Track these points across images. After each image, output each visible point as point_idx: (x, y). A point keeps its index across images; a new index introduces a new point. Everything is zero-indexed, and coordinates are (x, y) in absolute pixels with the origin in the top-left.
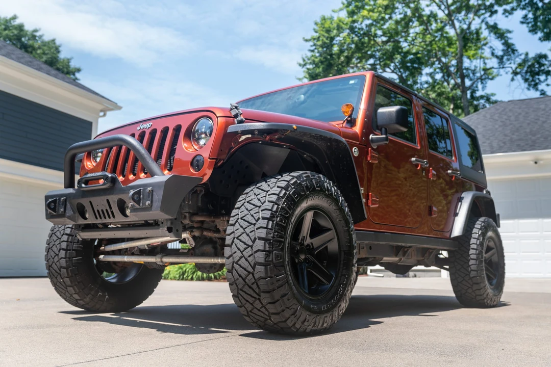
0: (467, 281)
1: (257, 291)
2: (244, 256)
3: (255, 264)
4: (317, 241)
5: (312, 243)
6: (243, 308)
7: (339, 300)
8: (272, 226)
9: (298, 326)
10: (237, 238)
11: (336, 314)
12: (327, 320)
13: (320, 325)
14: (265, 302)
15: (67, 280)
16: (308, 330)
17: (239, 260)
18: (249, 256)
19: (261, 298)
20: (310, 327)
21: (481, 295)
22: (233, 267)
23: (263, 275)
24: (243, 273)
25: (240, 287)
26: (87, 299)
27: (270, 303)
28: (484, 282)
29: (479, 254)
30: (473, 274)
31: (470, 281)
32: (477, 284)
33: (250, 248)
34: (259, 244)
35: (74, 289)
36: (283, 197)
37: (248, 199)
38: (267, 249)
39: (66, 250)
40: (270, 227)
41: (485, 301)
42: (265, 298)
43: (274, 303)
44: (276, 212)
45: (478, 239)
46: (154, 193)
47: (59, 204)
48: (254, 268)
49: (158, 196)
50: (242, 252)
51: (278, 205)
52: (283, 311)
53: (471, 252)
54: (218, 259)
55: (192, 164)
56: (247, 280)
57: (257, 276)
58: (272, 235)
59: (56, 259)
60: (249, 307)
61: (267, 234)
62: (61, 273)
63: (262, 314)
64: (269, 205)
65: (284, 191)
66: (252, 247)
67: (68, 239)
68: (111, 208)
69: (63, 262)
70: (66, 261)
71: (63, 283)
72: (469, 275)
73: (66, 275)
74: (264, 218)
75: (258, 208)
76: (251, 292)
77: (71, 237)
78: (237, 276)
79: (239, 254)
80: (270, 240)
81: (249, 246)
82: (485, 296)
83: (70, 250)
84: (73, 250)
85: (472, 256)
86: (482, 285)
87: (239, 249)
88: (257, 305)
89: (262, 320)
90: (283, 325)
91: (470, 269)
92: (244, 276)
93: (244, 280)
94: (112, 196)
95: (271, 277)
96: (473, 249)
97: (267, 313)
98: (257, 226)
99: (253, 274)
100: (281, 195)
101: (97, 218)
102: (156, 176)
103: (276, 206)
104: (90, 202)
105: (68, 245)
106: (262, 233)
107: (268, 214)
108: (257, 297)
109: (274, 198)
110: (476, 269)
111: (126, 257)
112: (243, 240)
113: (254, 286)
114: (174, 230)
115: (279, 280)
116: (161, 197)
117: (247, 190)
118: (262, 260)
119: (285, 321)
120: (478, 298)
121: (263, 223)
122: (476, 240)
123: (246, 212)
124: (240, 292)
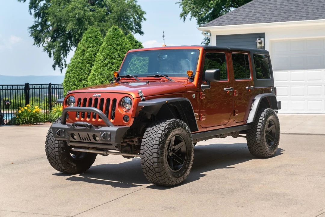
0: (255, 145)
1: (154, 172)
2: (149, 159)
3: (154, 162)
4: (177, 147)
5: (174, 148)
6: (148, 177)
7: (186, 171)
8: (160, 147)
9: (170, 184)
10: (146, 152)
11: (185, 176)
12: (181, 179)
13: (179, 181)
14: (157, 176)
15: (60, 162)
16: (174, 185)
17: (147, 160)
18: (151, 159)
19: (156, 174)
20: (175, 183)
21: (263, 152)
22: (144, 163)
23: (157, 167)
24: (149, 165)
25: (147, 170)
26: (68, 169)
27: (159, 176)
28: (264, 145)
29: (262, 131)
30: (258, 142)
31: (256, 145)
32: (261, 147)
33: (151, 156)
34: (155, 155)
35: (62, 165)
36: (163, 135)
37: (148, 135)
38: (158, 157)
39: (58, 148)
40: (159, 148)
41: (265, 155)
42: (158, 175)
43: (161, 176)
44: (161, 142)
45: (262, 123)
46: (111, 135)
47: (61, 132)
48: (153, 164)
49: (114, 136)
50: (148, 157)
51: (162, 138)
52: (164, 179)
53: (258, 130)
54: (134, 155)
55: (124, 119)
56: (150, 168)
57: (154, 167)
58: (160, 151)
59: (53, 152)
60: (151, 177)
61: (158, 151)
62: (56, 158)
63: (156, 180)
64: (158, 139)
65: (163, 132)
66: (152, 156)
67: (58, 142)
68: (89, 137)
69: (57, 153)
70: (59, 153)
71: (57, 162)
72: (256, 142)
73: (59, 159)
74: (156, 144)
75: (153, 140)
76: (152, 172)
77: (59, 142)
78: (146, 166)
79: (147, 158)
80: (159, 153)
81: (151, 155)
82: (265, 152)
83: (60, 148)
84: (61, 147)
85: (258, 133)
86: (263, 147)
87: (146, 156)
88: (154, 177)
89: (156, 182)
90: (164, 184)
91: (257, 139)
92: (149, 167)
93: (149, 168)
94: (90, 133)
95: (160, 167)
96: (259, 128)
97: (158, 180)
98: (153, 148)
99: (153, 166)
100: (163, 134)
101: (81, 140)
102: (111, 127)
103: (161, 139)
104: (78, 133)
105: (59, 146)
106: (156, 150)
107: (158, 143)
108: (154, 174)
109: (160, 136)
110: (260, 139)
111: (87, 150)
112: (148, 152)
113: (153, 170)
114: (118, 147)
115: (162, 168)
116: (115, 137)
117: (148, 130)
118: (156, 161)
119: (165, 182)
120: (261, 154)
121: (156, 146)
122: (261, 123)
123: (149, 141)
124: (147, 172)
